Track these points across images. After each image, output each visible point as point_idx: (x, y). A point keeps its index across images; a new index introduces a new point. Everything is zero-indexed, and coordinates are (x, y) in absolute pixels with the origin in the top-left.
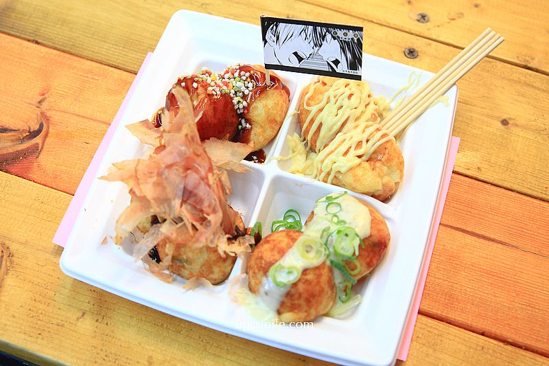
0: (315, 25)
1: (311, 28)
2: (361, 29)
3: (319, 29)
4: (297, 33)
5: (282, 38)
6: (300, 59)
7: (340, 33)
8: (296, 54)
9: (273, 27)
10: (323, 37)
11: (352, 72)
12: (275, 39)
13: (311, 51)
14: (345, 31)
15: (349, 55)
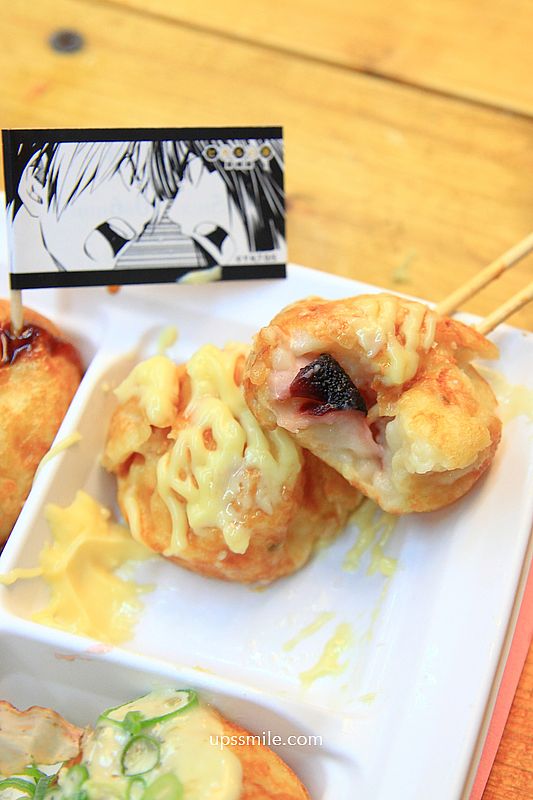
0: (157, 136)
1: (146, 146)
2: (275, 133)
3: (168, 146)
4: (108, 166)
5: (64, 189)
6: (117, 242)
7: (225, 151)
8: (105, 229)
9: (39, 160)
10: (181, 169)
11: (262, 258)
12: (44, 192)
13: (149, 214)
14: (238, 143)
15: (251, 211)
